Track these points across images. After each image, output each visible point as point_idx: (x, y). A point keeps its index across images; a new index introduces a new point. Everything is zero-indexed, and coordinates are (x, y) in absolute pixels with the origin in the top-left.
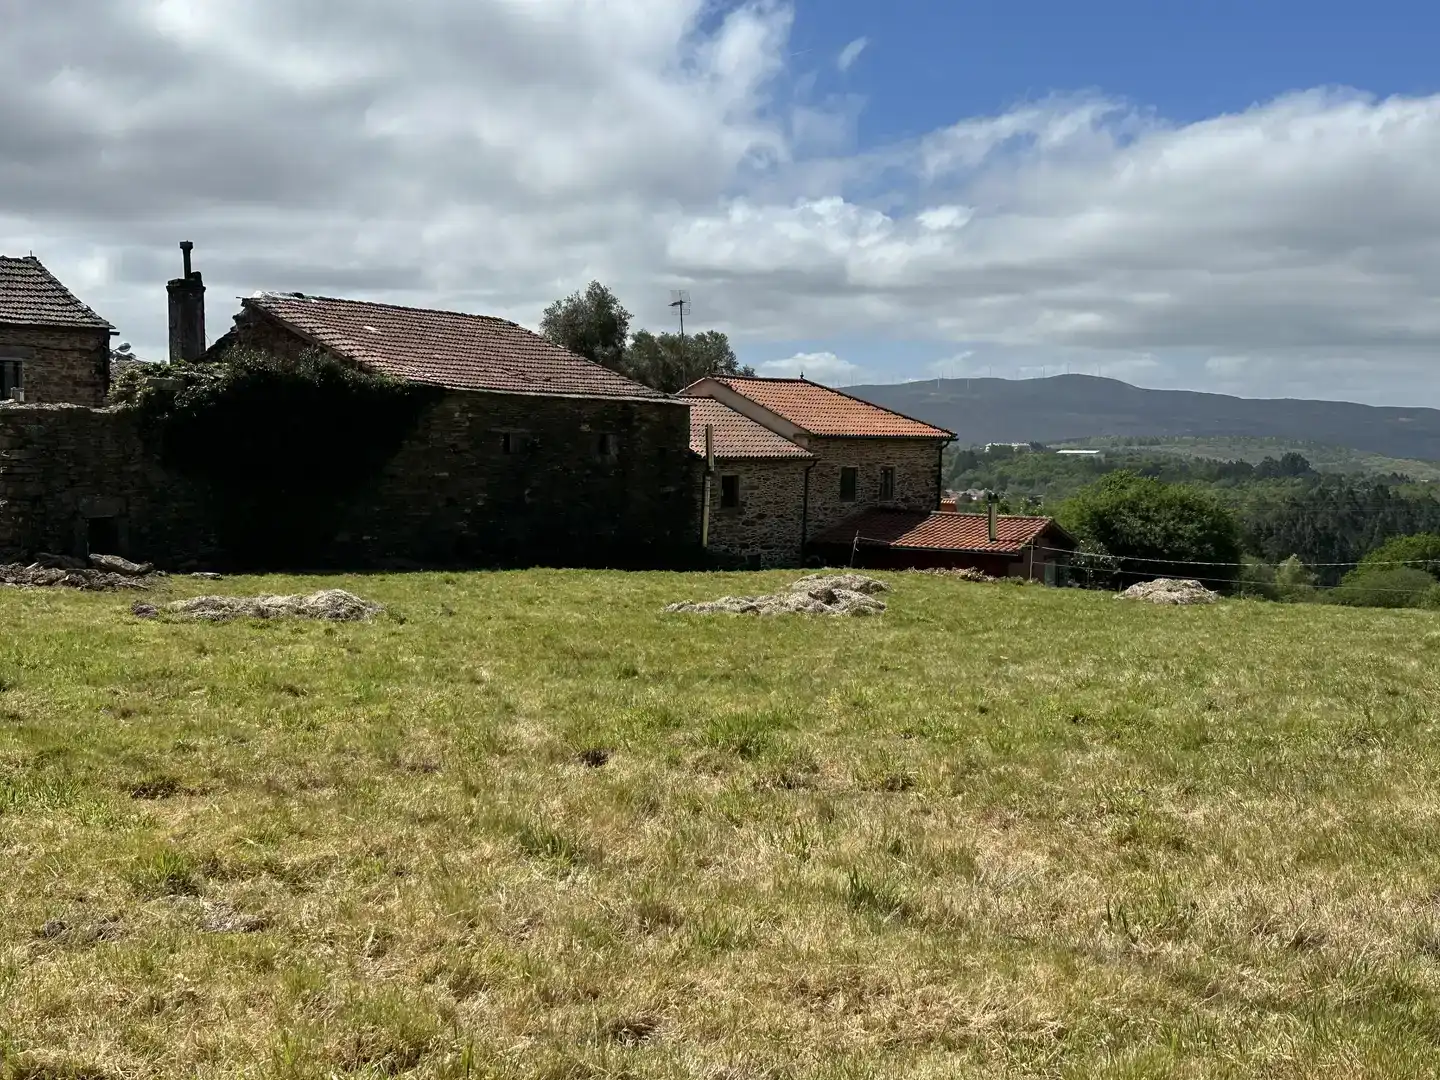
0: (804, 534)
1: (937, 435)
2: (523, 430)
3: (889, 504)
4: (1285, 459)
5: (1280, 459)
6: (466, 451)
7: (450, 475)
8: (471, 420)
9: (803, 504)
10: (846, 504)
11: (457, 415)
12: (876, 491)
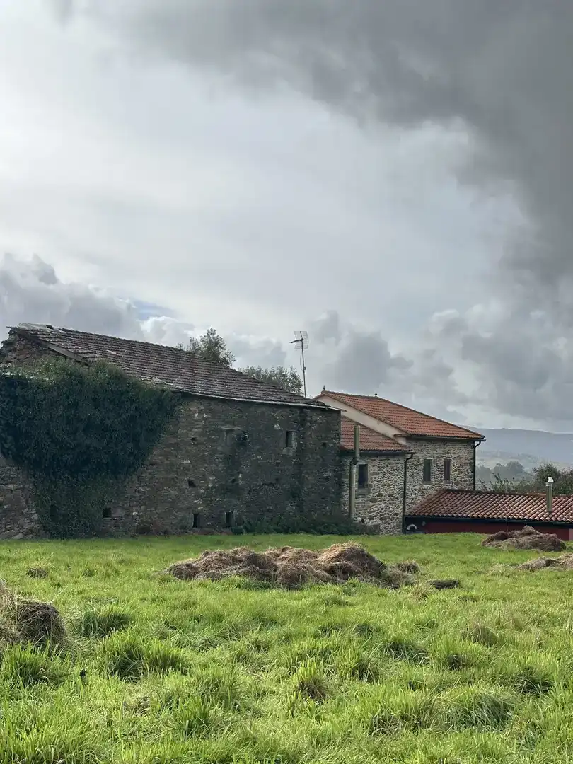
0: (404, 509)
1: (472, 437)
2: (239, 428)
3: (448, 486)
4: (509, 465)
5: (505, 465)
6: (202, 444)
7: (191, 463)
8: (205, 419)
9: (403, 486)
10: (426, 486)
11: (197, 415)
12: (442, 477)
